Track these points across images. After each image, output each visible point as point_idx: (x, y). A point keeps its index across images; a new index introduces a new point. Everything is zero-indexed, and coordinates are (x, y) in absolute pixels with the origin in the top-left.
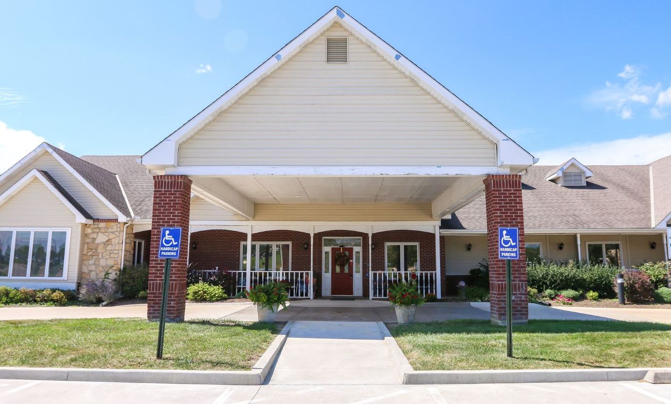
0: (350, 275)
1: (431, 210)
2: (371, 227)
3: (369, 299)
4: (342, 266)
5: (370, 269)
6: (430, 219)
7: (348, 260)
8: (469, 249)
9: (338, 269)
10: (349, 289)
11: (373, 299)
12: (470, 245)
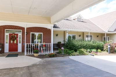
0: (17, 44)
1: (50, 20)
2: (26, 25)
3: (24, 55)
4: (14, 41)
5: (25, 42)
6: (50, 23)
7: (16, 39)
8: (57, 36)
9: (12, 42)
10: (16, 50)
11: (26, 55)
12: (57, 34)
